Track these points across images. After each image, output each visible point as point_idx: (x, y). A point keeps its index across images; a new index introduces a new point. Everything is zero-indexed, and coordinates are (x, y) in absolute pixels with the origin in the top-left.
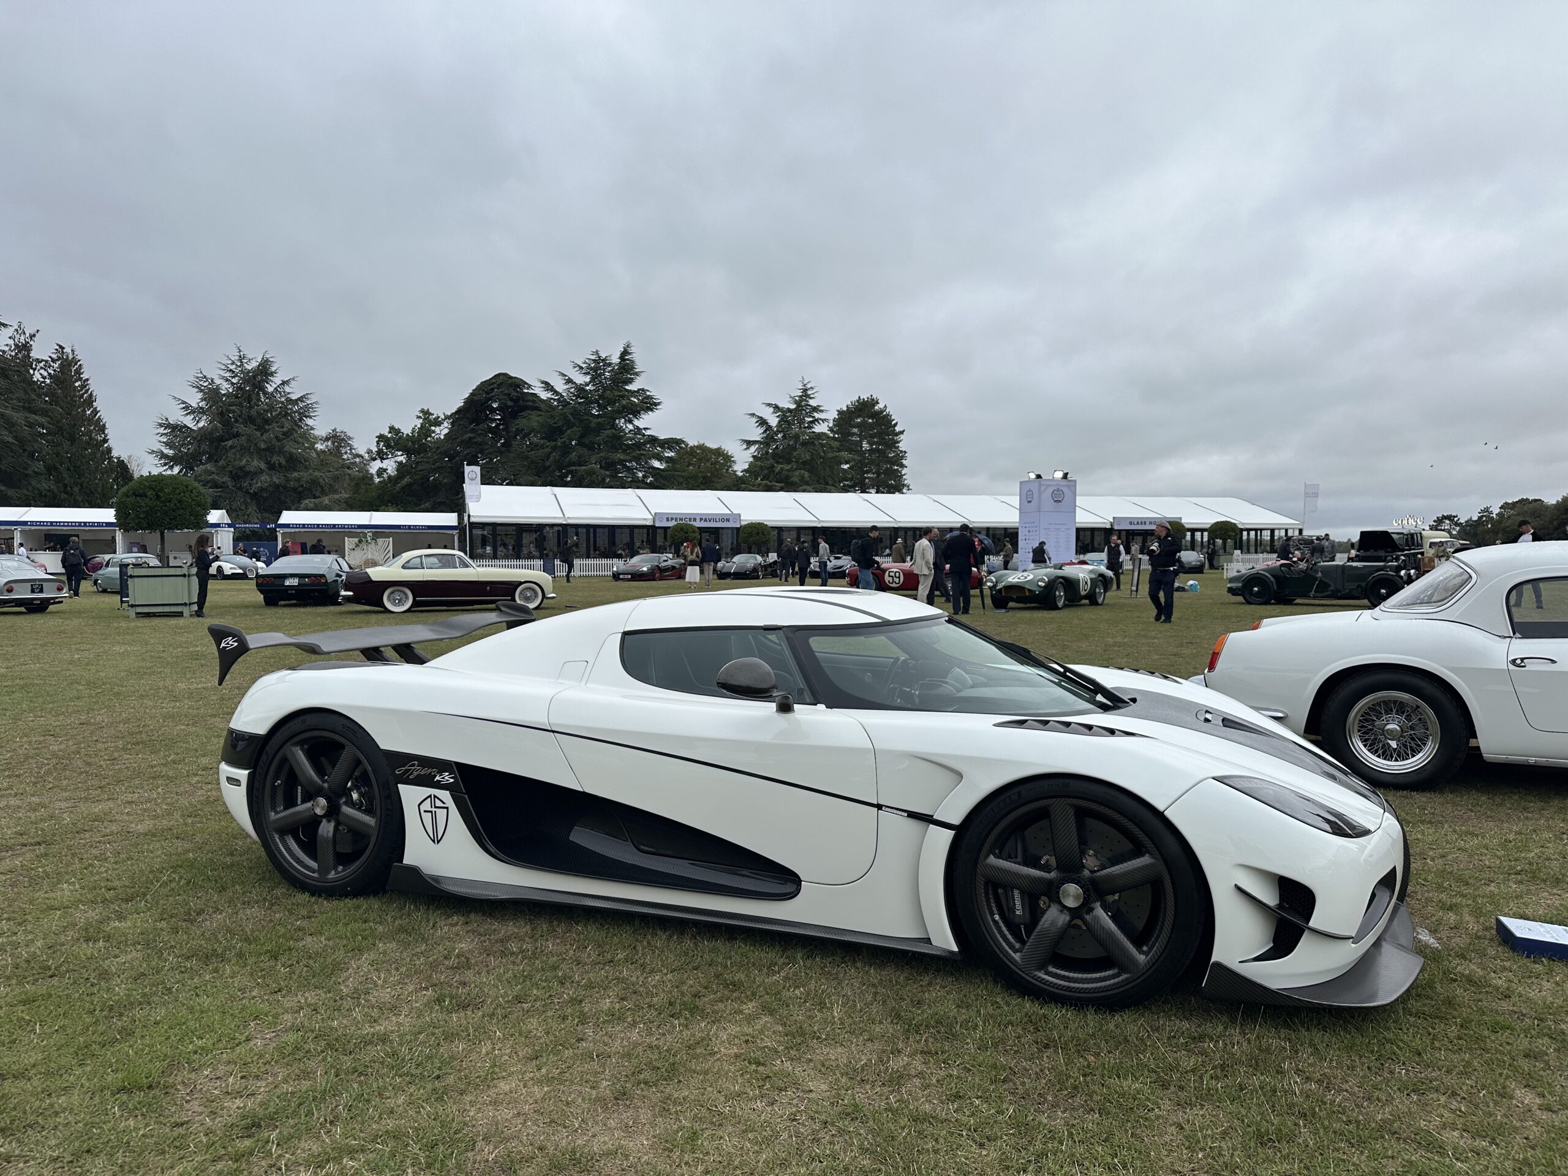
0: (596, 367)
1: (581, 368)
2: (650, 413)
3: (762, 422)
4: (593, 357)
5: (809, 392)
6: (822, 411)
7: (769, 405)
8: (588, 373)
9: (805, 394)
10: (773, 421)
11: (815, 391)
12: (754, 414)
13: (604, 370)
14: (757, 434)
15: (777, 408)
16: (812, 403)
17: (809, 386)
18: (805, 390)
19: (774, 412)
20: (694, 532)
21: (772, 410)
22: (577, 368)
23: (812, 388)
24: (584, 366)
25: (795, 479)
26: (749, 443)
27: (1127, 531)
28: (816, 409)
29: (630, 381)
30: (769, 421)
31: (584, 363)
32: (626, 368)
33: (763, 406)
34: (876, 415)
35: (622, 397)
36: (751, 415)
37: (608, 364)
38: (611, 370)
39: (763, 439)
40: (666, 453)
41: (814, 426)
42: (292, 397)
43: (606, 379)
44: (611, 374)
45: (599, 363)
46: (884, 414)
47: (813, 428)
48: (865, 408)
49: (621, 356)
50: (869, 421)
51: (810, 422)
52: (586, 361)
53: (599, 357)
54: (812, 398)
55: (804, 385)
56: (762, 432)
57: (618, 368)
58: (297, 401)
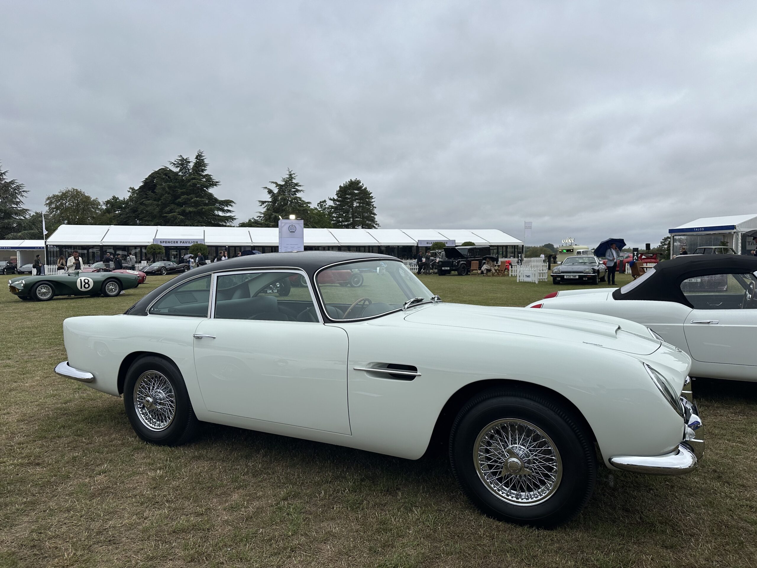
0: (183, 163)
1: (174, 164)
2: (215, 187)
3: (270, 192)
4: (180, 158)
5: (293, 176)
6: (300, 186)
7: (273, 182)
8: (178, 167)
9: (291, 177)
10: (276, 191)
11: (296, 175)
12: (266, 188)
13: (187, 164)
14: (268, 198)
15: (277, 185)
16: (294, 181)
17: (292, 173)
18: (291, 175)
19: (276, 187)
20: (160, 249)
21: (275, 185)
22: (172, 164)
23: (294, 174)
24: (175, 163)
26: (263, 202)
27: (426, 247)
28: (296, 185)
29: (203, 171)
30: (274, 191)
31: (175, 161)
32: (200, 164)
33: (270, 183)
34: (359, 188)
35: (194, 179)
36: (264, 188)
37: (189, 162)
38: (191, 165)
39: (270, 200)
40: (226, 208)
41: (296, 193)
42: (8, 181)
43: (189, 170)
44: (191, 167)
45: (183, 161)
46: (363, 188)
47: (296, 194)
48: (354, 185)
49: (197, 158)
50: (356, 192)
51: (294, 191)
52: (176, 160)
53: (183, 158)
54: (294, 179)
55: (290, 172)
56: (270, 196)
57: (196, 164)
58: (11, 183)
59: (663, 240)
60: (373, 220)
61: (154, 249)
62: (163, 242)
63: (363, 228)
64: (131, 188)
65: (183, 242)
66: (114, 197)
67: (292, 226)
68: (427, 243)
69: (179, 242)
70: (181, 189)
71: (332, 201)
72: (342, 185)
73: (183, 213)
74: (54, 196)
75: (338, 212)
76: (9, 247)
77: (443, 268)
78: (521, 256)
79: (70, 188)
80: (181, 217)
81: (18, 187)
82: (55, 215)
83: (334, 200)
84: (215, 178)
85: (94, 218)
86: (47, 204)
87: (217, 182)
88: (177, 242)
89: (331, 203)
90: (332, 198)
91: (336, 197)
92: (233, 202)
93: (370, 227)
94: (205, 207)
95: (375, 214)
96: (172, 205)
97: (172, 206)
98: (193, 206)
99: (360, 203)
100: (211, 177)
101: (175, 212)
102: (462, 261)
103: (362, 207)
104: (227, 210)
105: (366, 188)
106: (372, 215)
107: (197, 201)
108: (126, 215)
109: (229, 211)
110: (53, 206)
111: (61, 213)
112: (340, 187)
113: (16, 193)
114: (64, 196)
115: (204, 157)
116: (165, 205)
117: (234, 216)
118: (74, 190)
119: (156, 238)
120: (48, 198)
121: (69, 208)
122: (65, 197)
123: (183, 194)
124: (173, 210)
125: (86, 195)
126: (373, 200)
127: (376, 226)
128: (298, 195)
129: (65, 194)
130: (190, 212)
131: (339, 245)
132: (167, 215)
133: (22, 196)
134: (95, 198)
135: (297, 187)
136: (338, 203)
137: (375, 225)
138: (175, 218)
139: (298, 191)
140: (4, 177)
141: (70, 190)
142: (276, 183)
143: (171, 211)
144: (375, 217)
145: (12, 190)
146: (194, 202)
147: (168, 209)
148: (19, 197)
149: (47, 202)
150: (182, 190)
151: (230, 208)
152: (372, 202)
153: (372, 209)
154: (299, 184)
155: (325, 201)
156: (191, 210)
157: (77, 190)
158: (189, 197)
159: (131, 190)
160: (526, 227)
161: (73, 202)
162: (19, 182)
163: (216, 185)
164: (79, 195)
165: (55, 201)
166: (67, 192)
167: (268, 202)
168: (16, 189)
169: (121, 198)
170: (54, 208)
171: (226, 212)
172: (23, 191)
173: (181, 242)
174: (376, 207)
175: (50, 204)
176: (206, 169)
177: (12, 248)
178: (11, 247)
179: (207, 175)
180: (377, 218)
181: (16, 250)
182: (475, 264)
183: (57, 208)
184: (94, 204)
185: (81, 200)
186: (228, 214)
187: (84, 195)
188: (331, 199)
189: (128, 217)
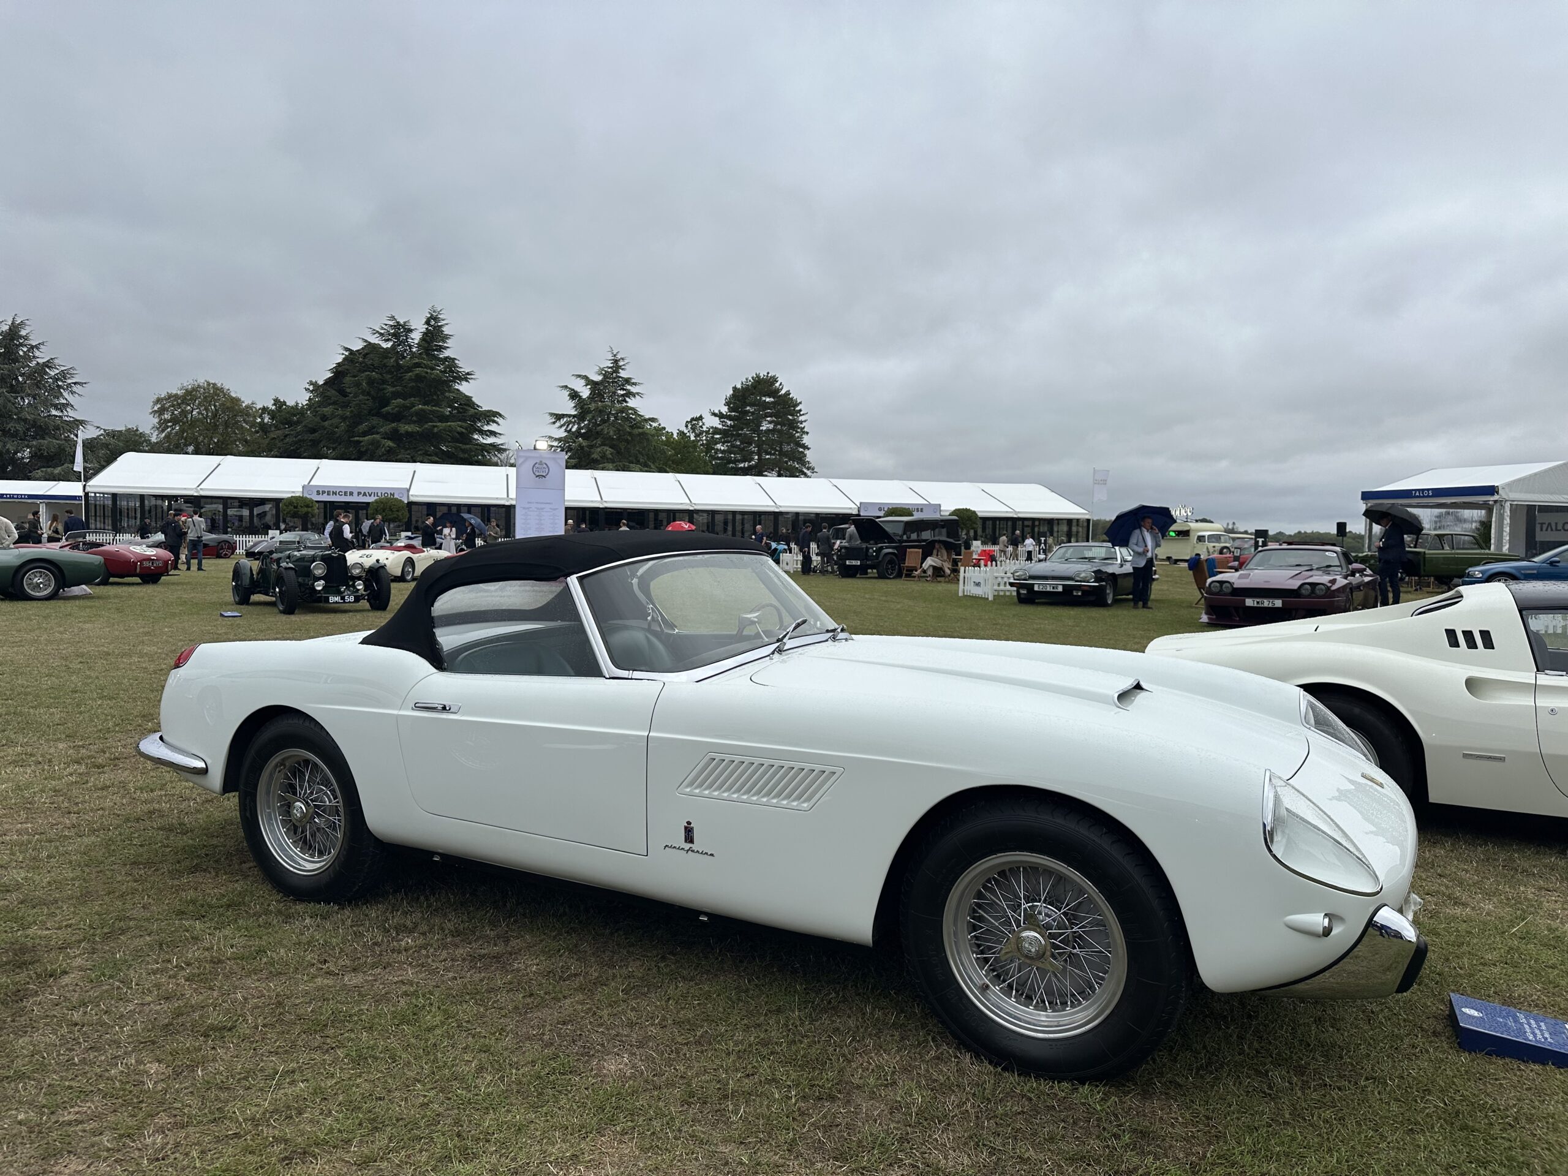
0: (400, 331)
1: (381, 334)
2: (463, 383)
3: (574, 395)
4: (391, 323)
5: (621, 363)
6: (635, 384)
7: (579, 376)
8: (388, 339)
9: (616, 365)
10: (585, 393)
11: (626, 361)
12: (566, 387)
13: (406, 336)
14: (569, 407)
15: (589, 382)
16: (623, 374)
17: (619, 357)
18: (616, 361)
19: (586, 385)
20: (308, 506)
21: (583, 382)
22: (377, 335)
23: (623, 359)
24: (382, 331)
25: (595, 456)
26: (558, 417)
28: (628, 381)
29: (441, 349)
30: (581, 394)
31: (382, 328)
32: (434, 335)
33: (574, 378)
34: (774, 393)
35: (418, 365)
36: (562, 387)
37: (410, 331)
38: (416, 337)
39: (574, 412)
40: (486, 428)
41: (627, 399)
42: (41, 361)
43: (410, 347)
44: (416, 342)
45: (399, 329)
46: (783, 392)
47: (626, 402)
48: (764, 386)
49: (428, 322)
50: (768, 400)
51: (622, 395)
52: (384, 326)
53: (398, 322)
54: (622, 369)
55: (615, 356)
56: (573, 405)
57: (425, 334)
58: (48, 364)
60: (801, 459)
61: (295, 507)
62: (323, 492)
63: (780, 475)
64: (311, 383)
65: (365, 494)
66: (278, 400)
67: (541, 463)
68: (878, 509)
69: (355, 494)
70: (394, 386)
71: (717, 418)
72: (739, 386)
73: (394, 436)
74: (170, 396)
75: (728, 442)
76: (25, 495)
77: (848, 563)
79: (201, 381)
80: (390, 443)
81: (64, 375)
82: (170, 433)
83: (720, 416)
84: (464, 367)
85: (246, 441)
86: (155, 412)
87: (468, 374)
88: (351, 494)
89: (716, 423)
90: (717, 411)
91: (725, 410)
92: (500, 415)
93: (793, 473)
94: (438, 424)
95: (807, 448)
96: (375, 418)
97: (375, 421)
98: (414, 422)
99: (776, 424)
100: (456, 362)
101: (378, 433)
102: (887, 547)
103: (780, 432)
104: (488, 431)
105: (788, 393)
106: (801, 450)
107: (422, 410)
108: (296, 437)
109: (493, 433)
110: (167, 416)
111: (182, 431)
112: (735, 389)
113: (59, 387)
114: (190, 395)
115: (444, 322)
116: (357, 419)
117: (502, 444)
118: (209, 384)
119: (311, 484)
120: (158, 401)
121: (198, 420)
122: (190, 400)
123: (396, 395)
124: (374, 428)
125: (233, 395)
126: (801, 418)
127: (809, 473)
128: (632, 403)
129: (192, 392)
130: (409, 434)
131: (691, 508)
132: (361, 439)
133: (73, 393)
134: (250, 402)
135: (629, 387)
136: (729, 423)
137: (805, 470)
138: (376, 444)
139: (629, 394)
140: (37, 353)
141: (201, 384)
142: (586, 378)
143: (370, 431)
144: (807, 452)
145: (50, 380)
146: (417, 413)
147: (363, 427)
148: (65, 394)
149: (156, 408)
150: (394, 389)
151: (493, 427)
152: (801, 422)
153: (801, 437)
154: (633, 381)
155: (701, 418)
156: (410, 430)
157: (214, 384)
158: (407, 402)
159: (311, 388)
161: (206, 409)
162: (63, 363)
163: (466, 380)
164: (218, 395)
165: (170, 406)
166: (193, 389)
167: (569, 416)
168: (57, 380)
169: (291, 403)
170: (169, 421)
171: (487, 435)
172: (75, 383)
173: (359, 493)
174: (807, 433)
175: (161, 411)
176: (445, 345)
177: (31, 497)
178: (28, 495)
179: (446, 359)
180: (810, 456)
181: (38, 501)
182: (912, 557)
183: (175, 420)
184: (248, 415)
185: (222, 404)
186: (490, 440)
187: (230, 396)
188: (714, 414)
189: (300, 441)
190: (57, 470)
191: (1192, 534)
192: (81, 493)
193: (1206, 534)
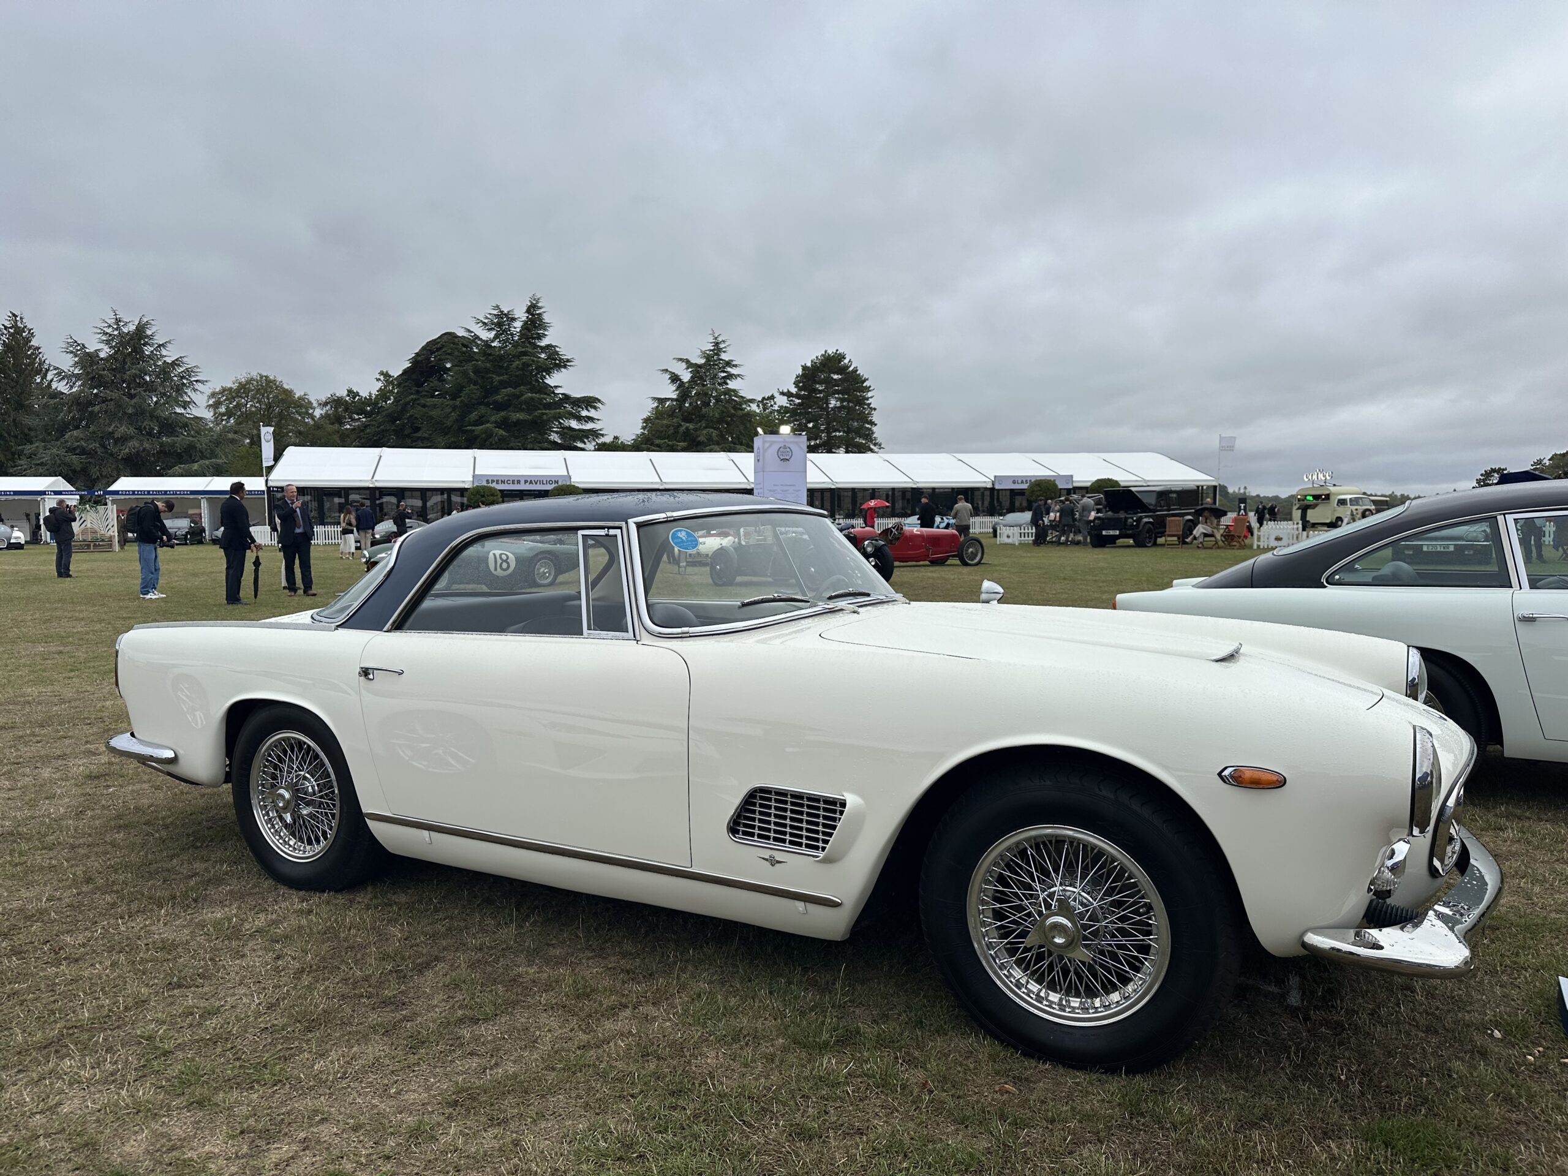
0: (501, 321)
1: (484, 323)
2: (563, 370)
3: (675, 378)
4: (495, 312)
5: (722, 346)
6: (736, 366)
7: (681, 360)
8: (491, 329)
9: (717, 349)
10: (686, 376)
11: (727, 344)
12: (667, 370)
13: (509, 325)
14: (670, 392)
15: (689, 364)
16: (724, 357)
17: (720, 339)
18: (717, 344)
19: (687, 368)
20: (493, 495)
21: (684, 365)
22: (481, 324)
23: (724, 341)
24: (486, 321)
25: (702, 438)
26: (661, 401)
27: (1012, 490)
28: (729, 363)
29: (540, 337)
30: (681, 377)
31: (487, 318)
32: (535, 323)
33: (675, 361)
34: (843, 370)
35: (525, 354)
36: (663, 370)
37: (514, 319)
38: (518, 325)
39: (674, 396)
40: (584, 413)
41: (728, 381)
42: (169, 360)
43: (512, 334)
44: (518, 330)
45: (502, 318)
46: (851, 369)
47: (727, 384)
48: (832, 363)
49: (528, 311)
50: (836, 377)
51: (723, 378)
52: (489, 316)
53: (502, 312)
54: (724, 352)
55: (716, 338)
56: (674, 388)
57: (525, 323)
58: (175, 364)
59: (1482, 475)
60: (869, 436)
61: (483, 496)
62: (493, 481)
63: (847, 452)
64: (382, 373)
65: (531, 482)
66: (350, 392)
67: (785, 447)
68: (1014, 482)
69: (522, 482)
70: (499, 375)
71: (786, 397)
72: (809, 364)
73: (504, 424)
74: (224, 390)
75: (797, 421)
77: (1104, 533)
78: (1245, 507)
79: (254, 374)
80: (501, 432)
81: (189, 372)
82: (225, 426)
83: (789, 394)
84: (565, 352)
85: (300, 433)
86: (209, 406)
87: (568, 361)
88: (519, 482)
89: (782, 401)
90: (785, 391)
91: (794, 390)
92: (599, 401)
93: (862, 449)
94: (547, 411)
95: (873, 423)
96: (482, 407)
97: (483, 410)
98: (522, 410)
99: (842, 400)
100: (557, 349)
101: (488, 422)
102: (1146, 517)
103: (848, 408)
104: (587, 417)
105: (855, 370)
106: (867, 426)
107: (532, 399)
108: (378, 427)
109: (591, 419)
110: (223, 409)
111: (238, 423)
112: (804, 368)
113: (183, 384)
114: (243, 389)
115: (542, 310)
116: (468, 408)
117: (600, 430)
118: (262, 377)
119: (477, 473)
120: (213, 395)
121: (252, 413)
122: (244, 393)
123: (504, 384)
124: (483, 417)
125: (286, 386)
126: (870, 394)
127: (875, 448)
128: (732, 385)
129: (246, 385)
130: (518, 423)
131: (833, 487)
132: (474, 428)
133: (195, 390)
134: (302, 394)
135: (729, 369)
136: (797, 401)
137: (872, 447)
138: (489, 434)
139: (730, 376)
140: (164, 352)
141: (255, 377)
142: (687, 361)
143: (479, 421)
144: (874, 429)
145: (175, 378)
146: (526, 402)
147: (474, 416)
148: (189, 391)
149: (211, 402)
150: (501, 378)
151: (592, 413)
152: (867, 399)
153: (869, 414)
154: (734, 363)
155: (772, 397)
156: (521, 417)
157: (267, 377)
158: (517, 391)
159: (382, 378)
160: (1222, 449)
161: (259, 402)
162: (190, 362)
163: (565, 367)
164: (272, 388)
165: (225, 400)
166: (249, 382)
167: (672, 400)
168: (183, 377)
169: (364, 394)
170: (223, 415)
171: (585, 421)
172: (197, 381)
173: (526, 482)
174: (875, 409)
175: (216, 405)
176: (546, 333)
177: (193, 492)
178: (190, 491)
179: (549, 346)
180: (878, 432)
181: (200, 497)
182: (1175, 524)
183: (229, 413)
184: (301, 406)
185: (276, 397)
186: (589, 426)
187: (282, 387)
188: (782, 394)
189: (383, 431)
190: (196, 466)
191: (1332, 497)
192: (264, 488)
193: (1348, 497)
